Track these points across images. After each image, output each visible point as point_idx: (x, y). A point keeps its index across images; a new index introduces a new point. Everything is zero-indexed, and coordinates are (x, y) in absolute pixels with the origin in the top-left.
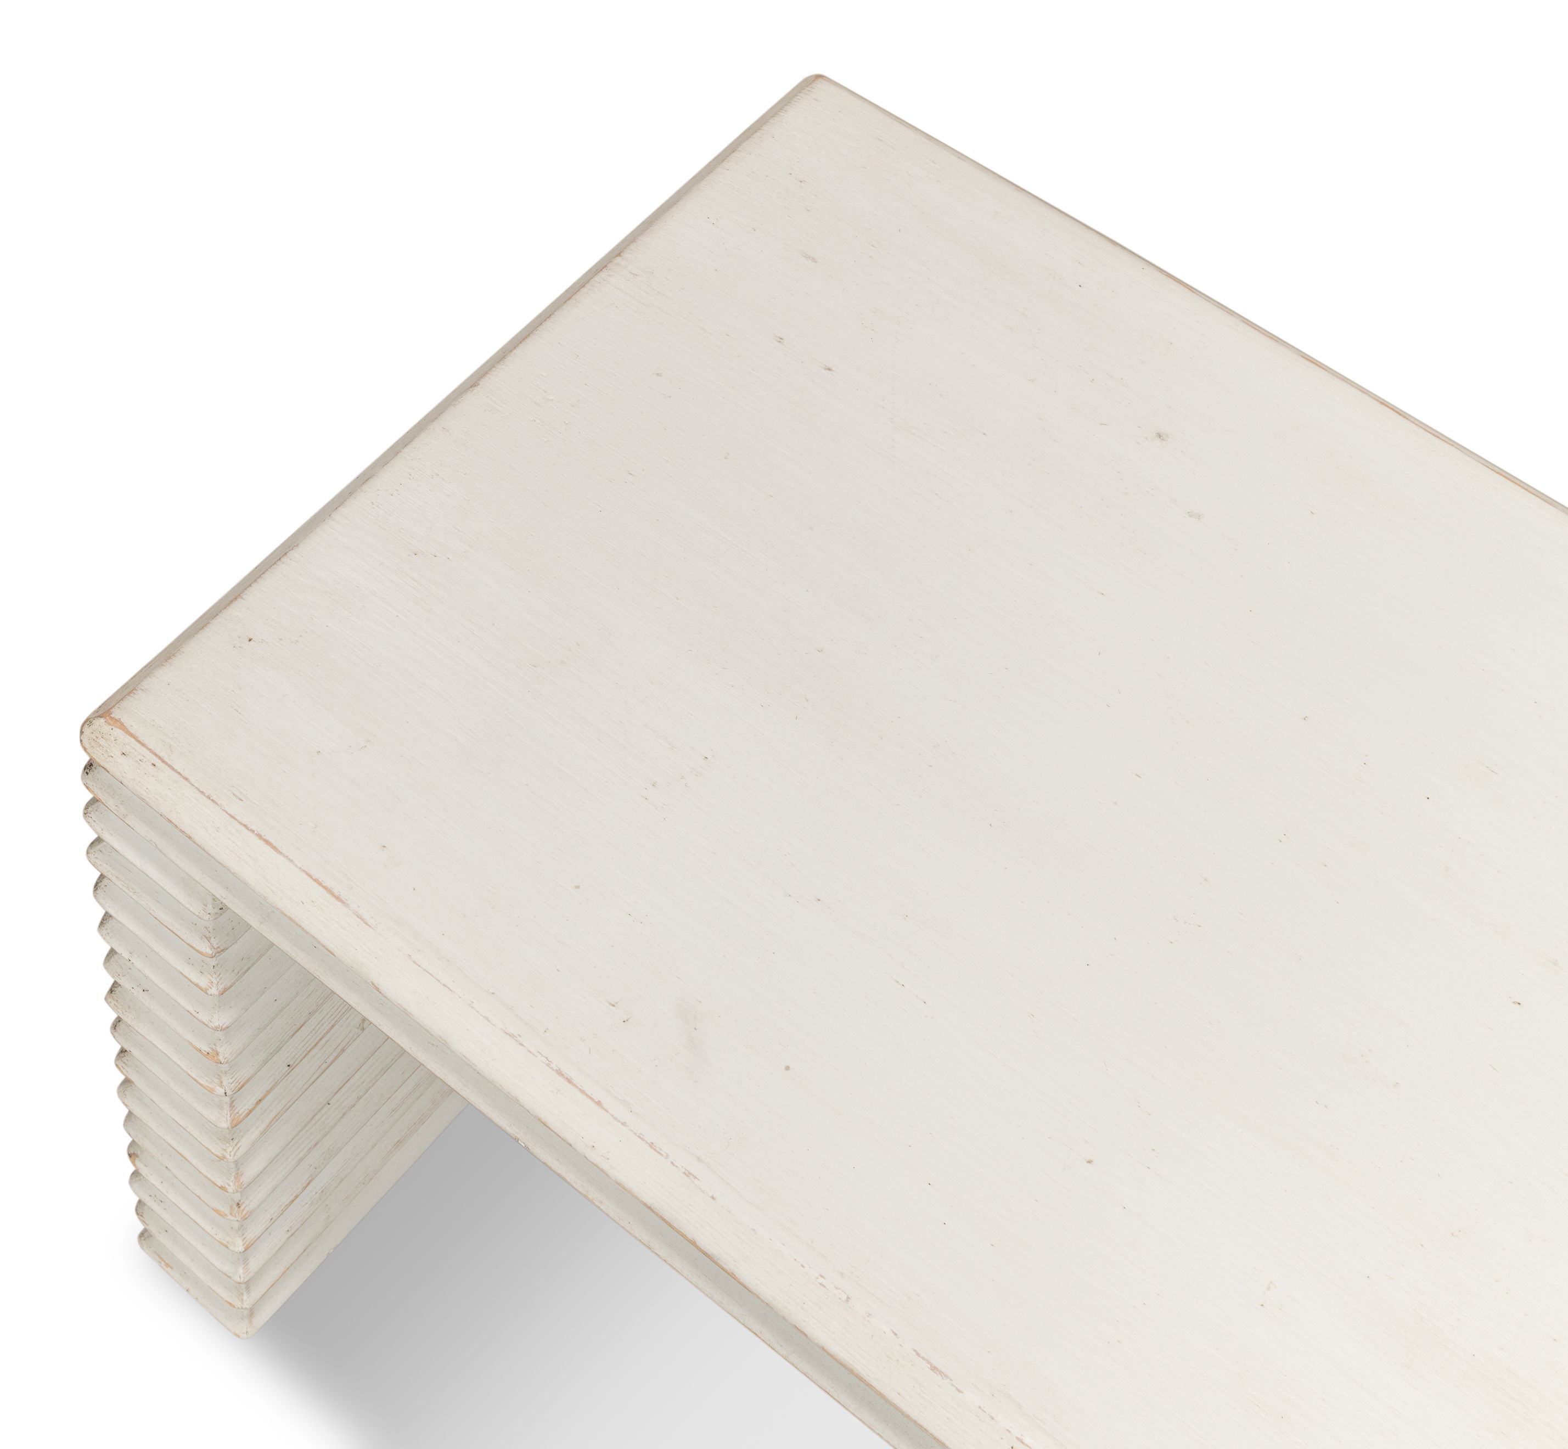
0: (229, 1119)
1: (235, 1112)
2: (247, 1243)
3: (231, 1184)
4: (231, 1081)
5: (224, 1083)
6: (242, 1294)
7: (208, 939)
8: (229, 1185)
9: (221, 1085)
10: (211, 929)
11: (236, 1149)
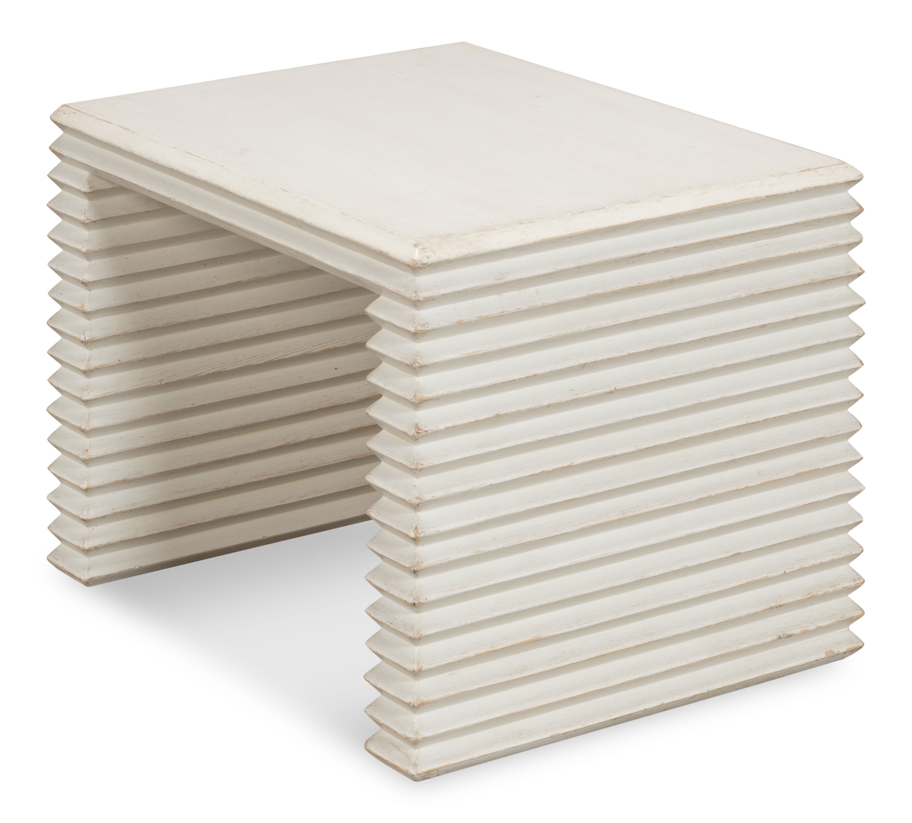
0: (86, 365)
1: (90, 363)
2: (89, 485)
3: (84, 424)
4: (89, 334)
5: (85, 334)
6: (85, 541)
7: (84, 214)
8: (83, 425)
9: (84, 334)
10: (86, 210)
11: (88, 394)
